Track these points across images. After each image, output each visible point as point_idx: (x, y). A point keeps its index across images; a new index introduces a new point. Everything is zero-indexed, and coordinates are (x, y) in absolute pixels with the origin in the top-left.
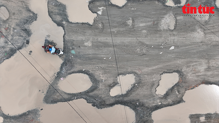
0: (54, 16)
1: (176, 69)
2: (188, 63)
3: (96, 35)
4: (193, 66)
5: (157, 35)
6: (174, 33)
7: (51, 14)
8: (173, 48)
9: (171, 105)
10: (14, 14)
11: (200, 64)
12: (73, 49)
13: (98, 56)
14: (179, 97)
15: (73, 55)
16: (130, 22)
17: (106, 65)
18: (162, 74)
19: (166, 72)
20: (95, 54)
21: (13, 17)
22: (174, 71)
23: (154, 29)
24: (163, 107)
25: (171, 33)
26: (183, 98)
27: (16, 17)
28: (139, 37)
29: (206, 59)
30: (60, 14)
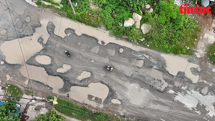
0: (48, 29)
1: (90, 71)
2: (97, 70)
3: (62, 43)
4: (99, 72)
5: (89, 53)
6: (96, 55)
7: (48, 27)
8: (93, 61)
9: (82, 86)
10: (32, 21)
11: (102, 73)
12: (50, 45)
13: (59, 52)
14: (87, 84)
15: (49, 47)
16: (79, 44)
17: (61, 57)
18: (84, 71)
19: (86, 71)
20: (58, 51)
21: (31, 22)
22: (90, 72)
23: (88, 50)
24: (77, 86)
25: (95, 55)
26: (89, 85)
27: (32, 23)
28: (81, 51)
29: (106, 72)
30: (51, 29)
